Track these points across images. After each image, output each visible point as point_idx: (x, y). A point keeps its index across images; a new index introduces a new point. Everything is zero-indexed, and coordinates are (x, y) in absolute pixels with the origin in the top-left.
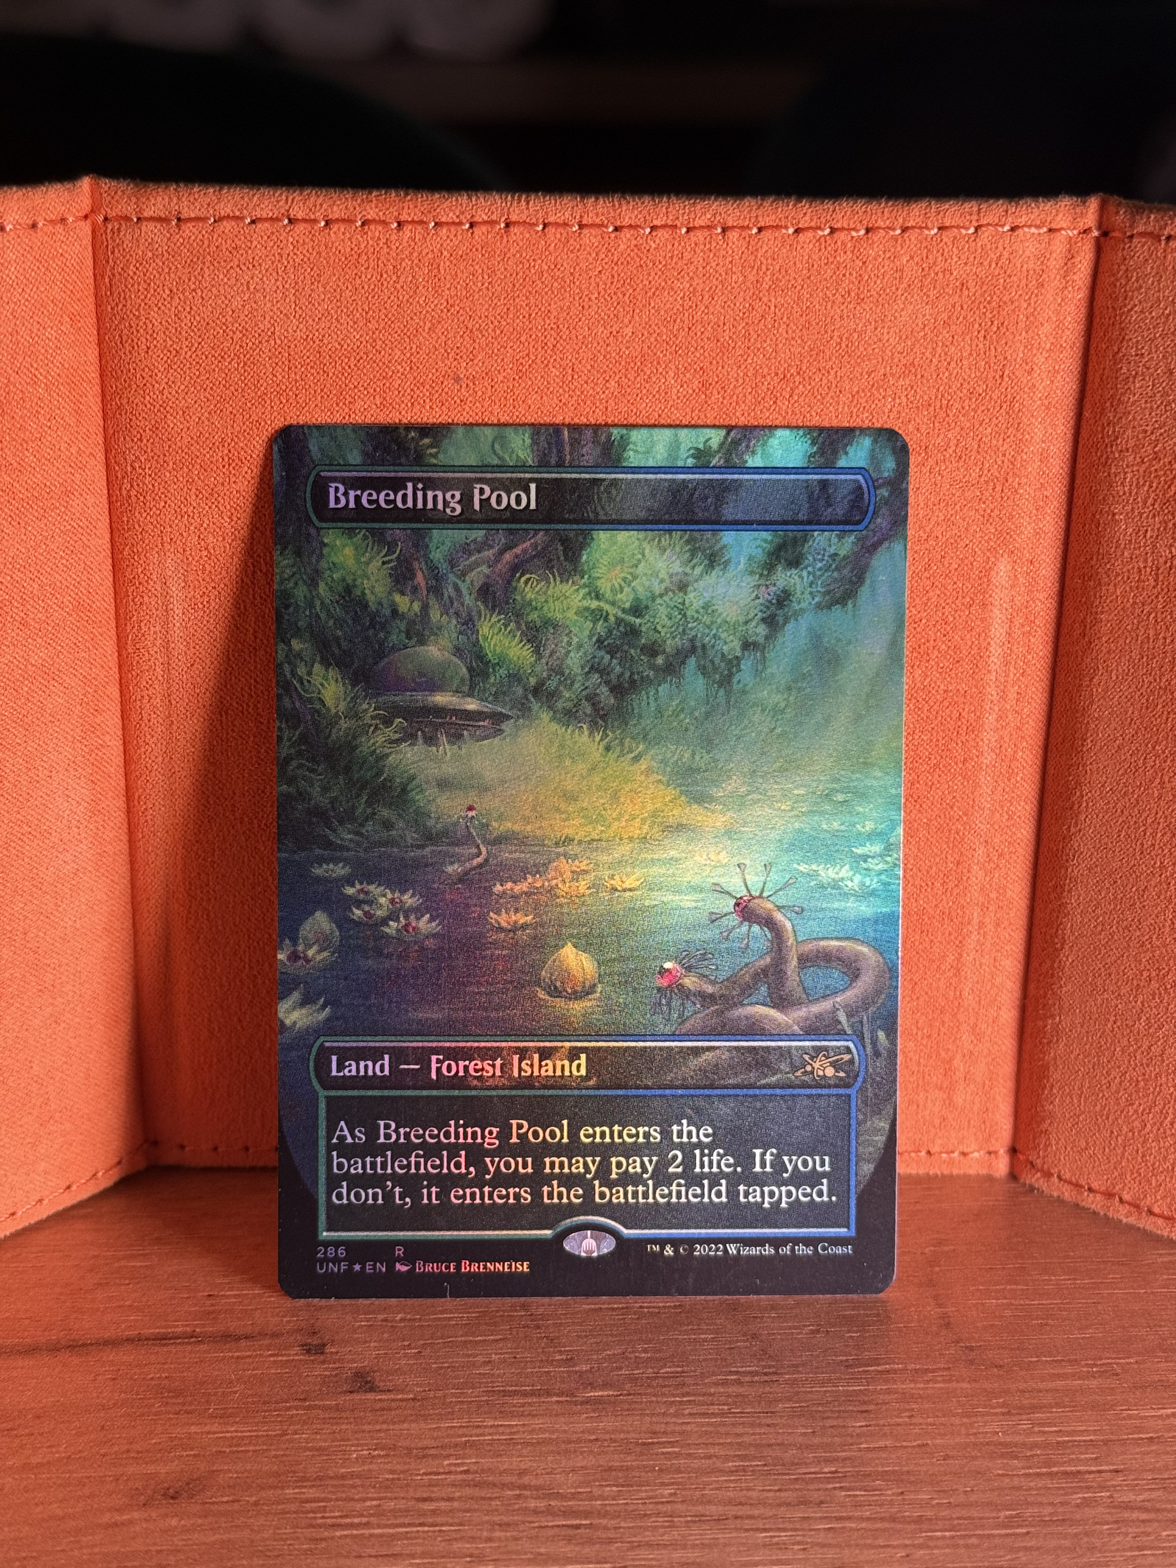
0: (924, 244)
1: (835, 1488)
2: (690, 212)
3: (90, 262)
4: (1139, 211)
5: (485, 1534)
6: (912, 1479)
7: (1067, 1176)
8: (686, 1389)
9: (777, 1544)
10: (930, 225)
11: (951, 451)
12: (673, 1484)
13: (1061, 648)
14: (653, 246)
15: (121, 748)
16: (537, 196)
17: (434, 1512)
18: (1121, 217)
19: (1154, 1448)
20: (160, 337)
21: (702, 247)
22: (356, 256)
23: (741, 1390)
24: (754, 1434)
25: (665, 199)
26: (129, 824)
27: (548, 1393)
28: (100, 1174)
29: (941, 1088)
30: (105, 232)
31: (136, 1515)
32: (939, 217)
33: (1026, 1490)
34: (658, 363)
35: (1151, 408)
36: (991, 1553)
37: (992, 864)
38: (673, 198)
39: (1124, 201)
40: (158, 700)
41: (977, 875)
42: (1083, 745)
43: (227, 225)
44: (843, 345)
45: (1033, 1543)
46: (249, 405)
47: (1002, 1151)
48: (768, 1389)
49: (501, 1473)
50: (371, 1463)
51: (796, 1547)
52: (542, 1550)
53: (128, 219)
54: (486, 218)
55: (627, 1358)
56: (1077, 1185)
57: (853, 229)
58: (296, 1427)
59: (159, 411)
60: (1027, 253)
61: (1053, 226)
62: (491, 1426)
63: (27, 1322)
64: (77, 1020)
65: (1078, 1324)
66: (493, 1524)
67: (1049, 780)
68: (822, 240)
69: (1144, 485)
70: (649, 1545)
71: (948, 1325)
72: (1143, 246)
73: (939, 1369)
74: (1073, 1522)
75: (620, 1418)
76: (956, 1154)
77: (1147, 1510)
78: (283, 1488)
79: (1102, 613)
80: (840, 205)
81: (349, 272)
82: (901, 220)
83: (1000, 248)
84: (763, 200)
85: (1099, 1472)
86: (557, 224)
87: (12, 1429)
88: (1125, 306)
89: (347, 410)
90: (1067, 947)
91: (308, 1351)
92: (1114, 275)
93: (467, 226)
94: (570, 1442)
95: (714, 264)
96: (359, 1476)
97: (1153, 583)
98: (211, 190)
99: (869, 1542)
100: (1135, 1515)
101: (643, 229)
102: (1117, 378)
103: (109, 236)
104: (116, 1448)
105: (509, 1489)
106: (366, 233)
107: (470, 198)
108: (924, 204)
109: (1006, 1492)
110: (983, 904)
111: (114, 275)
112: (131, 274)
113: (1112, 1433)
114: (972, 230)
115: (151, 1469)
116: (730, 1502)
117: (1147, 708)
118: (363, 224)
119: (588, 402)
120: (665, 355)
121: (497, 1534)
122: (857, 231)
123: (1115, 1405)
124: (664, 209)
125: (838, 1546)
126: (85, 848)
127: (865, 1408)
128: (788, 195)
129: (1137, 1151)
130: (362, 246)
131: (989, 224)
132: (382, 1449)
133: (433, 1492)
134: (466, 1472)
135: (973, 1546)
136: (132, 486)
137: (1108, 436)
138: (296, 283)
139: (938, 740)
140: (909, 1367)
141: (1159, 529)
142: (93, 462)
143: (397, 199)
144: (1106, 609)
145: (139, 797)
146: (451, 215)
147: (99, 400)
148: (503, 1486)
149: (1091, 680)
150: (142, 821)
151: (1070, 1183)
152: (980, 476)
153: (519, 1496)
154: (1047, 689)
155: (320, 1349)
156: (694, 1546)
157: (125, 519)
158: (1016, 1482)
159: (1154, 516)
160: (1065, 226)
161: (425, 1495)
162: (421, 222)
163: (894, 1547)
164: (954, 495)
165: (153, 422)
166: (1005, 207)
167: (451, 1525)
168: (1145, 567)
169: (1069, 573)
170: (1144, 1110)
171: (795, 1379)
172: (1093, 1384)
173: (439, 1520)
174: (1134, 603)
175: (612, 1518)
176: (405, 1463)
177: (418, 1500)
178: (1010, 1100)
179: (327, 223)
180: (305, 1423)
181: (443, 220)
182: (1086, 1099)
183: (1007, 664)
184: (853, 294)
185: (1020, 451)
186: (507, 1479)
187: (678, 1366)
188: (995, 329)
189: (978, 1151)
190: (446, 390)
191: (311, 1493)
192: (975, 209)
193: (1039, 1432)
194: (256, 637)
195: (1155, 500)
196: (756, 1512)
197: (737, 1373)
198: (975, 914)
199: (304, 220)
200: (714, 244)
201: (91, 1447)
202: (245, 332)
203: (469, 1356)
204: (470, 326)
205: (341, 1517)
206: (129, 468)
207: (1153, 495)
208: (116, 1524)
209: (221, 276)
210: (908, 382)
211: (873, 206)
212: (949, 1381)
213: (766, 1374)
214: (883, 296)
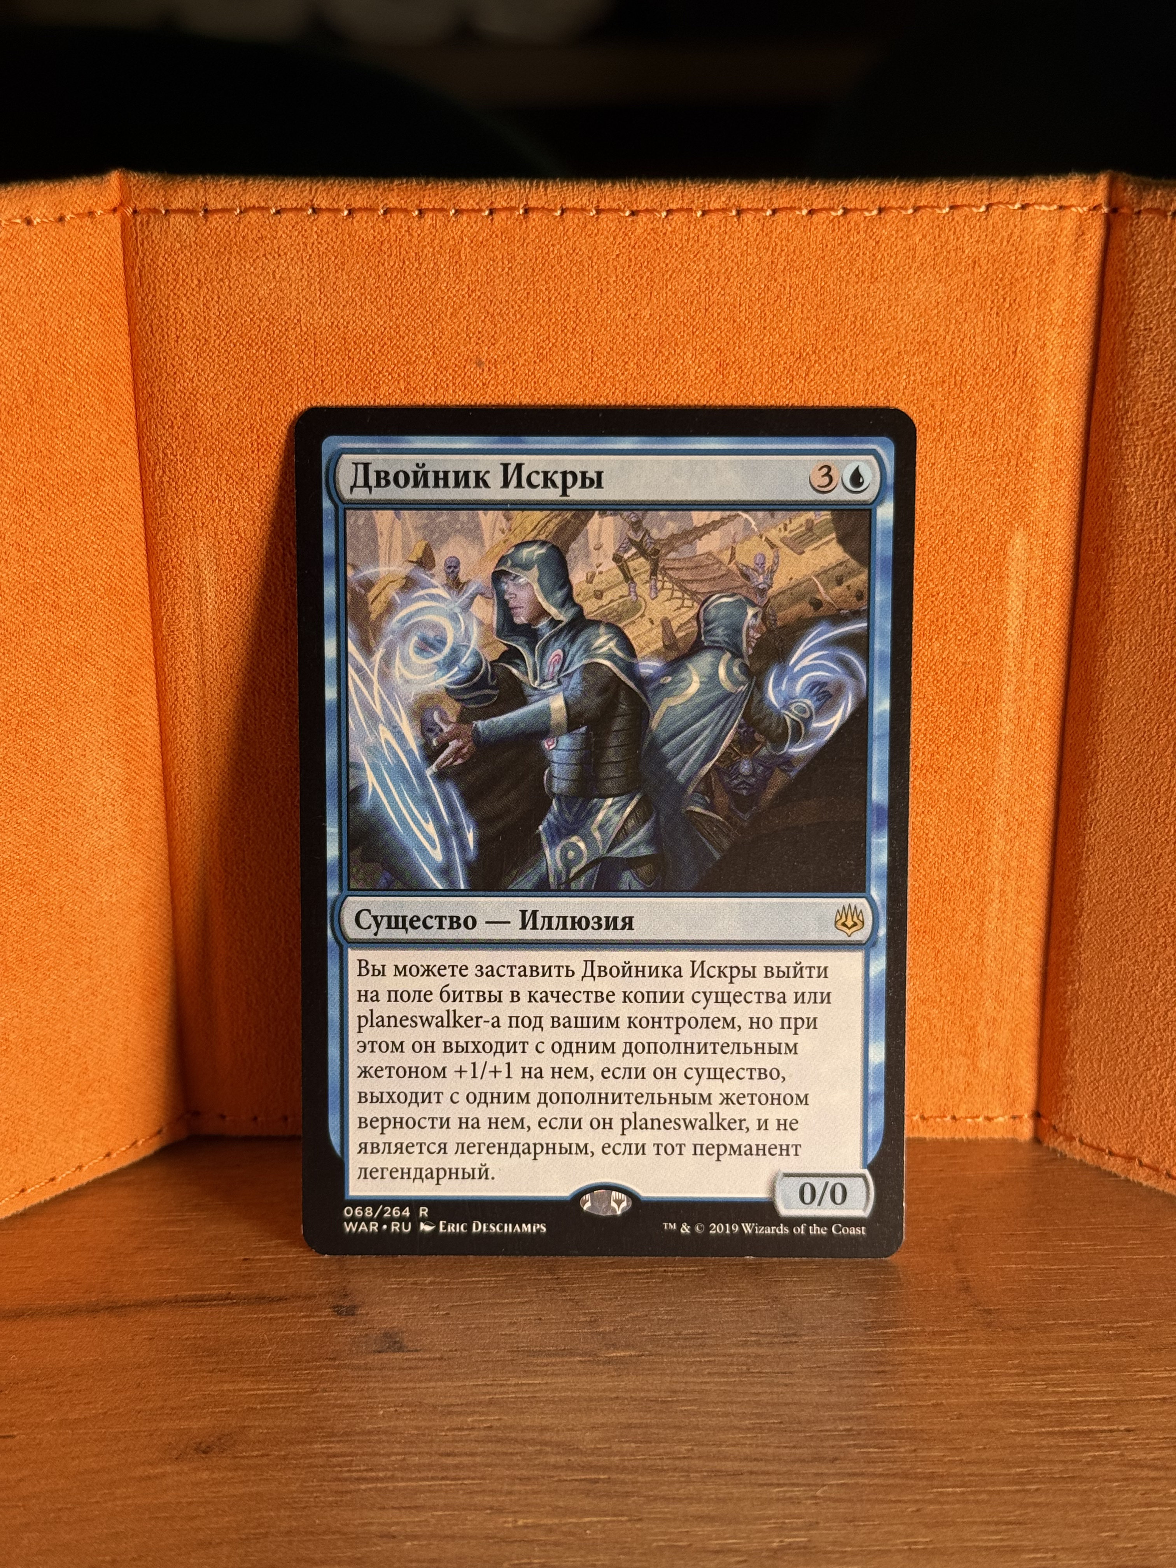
0: (936, 223)
1: (849, 1446)
2: (705, 195)
3: (119, 253)
4: (1146, 187)
5: (506, 1487)
6: (926, 1436)
7: (1089, 1140)
8: (706, 1351)
9: (791, 1498)
10: (941, 204)
11: (965, 427)
12: (690, 1440)
13: (1077, 619)
14: (670, 229)
15: (157, 729)
16: (555, 181)
17: (456, 1467)
18: (1128, 193)
19: (1166, 1408)
20: (190, 326)
21: (717, 229)
22: (378, 244)
23: (761, 1351)
24: (771, 1393)
25: (680, 183)
26: (166, 803)
27: (572, 1353)
28: (140, 1143)
29: (965, 1055)
30: (135, 224)
31: (168, 1468)
32: (951, 196)
33: (1038, 1448)
34: (676, 344)
35: (1160, 381)
36: (1000, 1509)
37: (1012, 834)
38: (689, 182)
39: (1132, 178)
40: (193, 681)
41: (998, 845)
42: (1098, 715)
43: (253, 216)
44: (858, 324)
45: (1042, 1499)
46: (277, 391)
47: (1026, 1116)
48: (787, 1350)
49: (523, 1431)
50: (398, 1419)
51: (809, 1502)
52: (561, 1504)
53: (156, 211)
54: (505, 204)
55: (650, 1320)
56: (1099, 1149)
57: (867, 210)
58: (325, 1385)
59: (189, 398)
60: (1038, 230)
61: (1063, 203)
62: (515, 1385)
63: (68, 1285)
64: (114, 992)
65: (1096, 1289)
66: (514, 1478)
67: (1067, 749)
68: (836, 220)
69: (1154, 457)
70: (665, 1499)
71: (967, 1289)
72: (1150, 222)
73: (957, 1331)
74: (1083, 1480)
75: (641, 1378)
76: (981, 1119)
77: (1156, 1468)
78: (311, 1443)
79: (1115, 584)
80: (852, 186)
81: (373, 259)
82: (913, 200)
83: (1012, 225)
84: (776, 182)
85: (1111, 1431)
86: (575, 210)
87: (51, 1387)
88: (1134, 281)
89: (372, 395)
90: (1085, 914)
91: (340, 1314)
92: (1123, 251)
93: (487, 213)
94: (591, 1400)
95: (729, 247)
96: (385, 1432)
97: (1164, 555)
98: (237, 182)
99: (880, 1497)
100: (1145, 1473)
101: (659, 212)
102: (1126, 352)
103: (138, 228)
104: (151, 1405)
105: (530, 1445)
106: (388, 221)
107: (489, 185)
108: (935, 184)
109: (1018, 1449)
110: (1004, 873)
111: (143, 266)
112: (160, 265)
113: (1125, 1394)
114: (983, 209)
115: (184, 1425)
116: (746, 1459)
117: (1160, 678)
118: (385, 212)
119: (608, 384)
120: (683, 337)
121: (517, 1488)
122: (871, 211)
123: (1130, 1366)
124: (680, 193)
125: (850, 1501)
126: (120, 825)
127: (881, 1368)
128: (802, 177)
129: (1156, 1116)
130: (385, 235)
131: (999, 203)
132: (409, 1405)
133: (456, 1447)
134: (490, 1427)
135: (983, 1502)
136: (164, 472)
137: (1119, 410)
138: (321, 271)
139: (957, 712)
140: (927, 1329)
141: (1168, 501)
142: (124, 449)
143: (418, 188)
144: (1119, 580)
145: (176, 776)
146: (471, 202)
147: (130, 389)
148: (525, 1442)
149: (1105, 651)
150: (179, 799)
151: (1091, 1146)
152: (995, 451)
153: (540, 1452)
154: (1064, 660)
155: (351, 1311)
156: (709, 1501)
157: (158, 504)
158: (1028, 1440)
159: (1164, 488)
160: (1075, 203)
161: (448, 1450)
162: (442, 210)
163: (905, 1502)
164: (969, 470)
165: (184, 409)
166: (1015, 185)
167: (473, 1479)
168: (1156, 539)
169: (1083, 545)
170: (1162, 1074)
171: (814, 1341)
172: (1110, 1345)
173: (462, 1474)
174: (1146, 574)
175: (630, 1473)
176: (430, 1420)
177: (442, 1455)
178: (1034, 1065)
179: (350, 212)
180: (334, 1381)
181: (463, 207)
182: (1106, 1064)
183: (1024, 635)
184: (867, 274)
185: (1033, 426)
186: (529, 1435)
187: (700, 1328)
188: (1007, 306)
189: (1003, 1116)
190: (469, 374)
191: (337, 1448)
192: (986, 188)
193: (1054, 1392)
194: (286, 619)
195: (1165, 473)
196: (770, 1468)
197: (757, 1334)
198: (996, 883)
199: (328, 210)
200: (729, 227)
201: (127, 1404)
202: (272, 320)
203: (495, 1317)
204: (491, 310)
205: (366, 1470)
206: (161, 455)
207: (1162, 468)
208: (149, 1477)
209: (248, 266)
210: (922, 360)
211: (886, 186)
212: (966, 1343)
213: (785, 1336)
214: (897, 275)
